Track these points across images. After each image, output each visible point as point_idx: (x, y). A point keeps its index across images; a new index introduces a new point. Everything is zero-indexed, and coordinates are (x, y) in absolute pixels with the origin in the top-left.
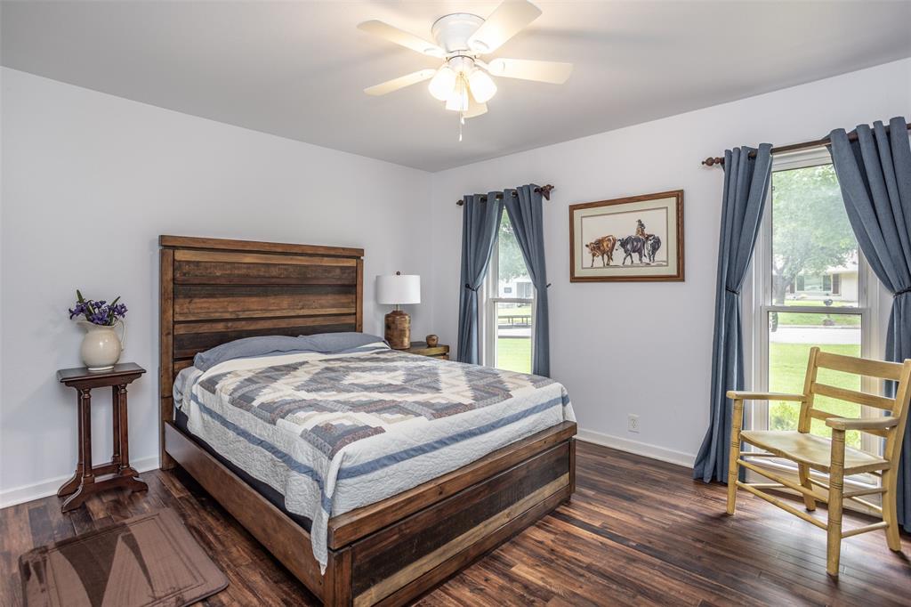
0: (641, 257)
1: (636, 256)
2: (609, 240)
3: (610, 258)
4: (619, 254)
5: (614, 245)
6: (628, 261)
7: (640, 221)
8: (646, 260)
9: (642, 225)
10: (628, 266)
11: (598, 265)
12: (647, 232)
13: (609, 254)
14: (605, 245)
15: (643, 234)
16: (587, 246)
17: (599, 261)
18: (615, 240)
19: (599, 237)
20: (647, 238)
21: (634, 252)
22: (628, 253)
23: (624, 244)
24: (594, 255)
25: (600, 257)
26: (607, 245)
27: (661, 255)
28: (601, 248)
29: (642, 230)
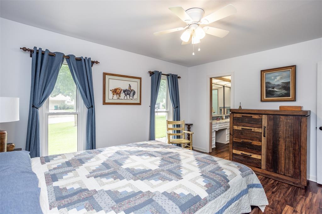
0: (130, 97)
1: (128, 96)
2: (119, 89)
3: (120, 96)
4: (123, 95)
5: (121, 91)
6: (126, 98)
7: (129, 85)
8: (131, 98)
9: (130, 86)
10: (126, 100)
11: (115, 99)
12: (132, 88)
13: (119, 94)
14: (118, 91)
15: (130, 89)
16: (111, 90)
17: (115, 97)
18: (121, 90)
19: (116, 88)
20: (132, 91)
21: (128, 95)
22: (126, 95)
23: (124, 91)
24: (113, 94)
25: (116, 95)
26: (119, 91)
27: (135, 96)
28: (116, 92)
29: (130, 88)
